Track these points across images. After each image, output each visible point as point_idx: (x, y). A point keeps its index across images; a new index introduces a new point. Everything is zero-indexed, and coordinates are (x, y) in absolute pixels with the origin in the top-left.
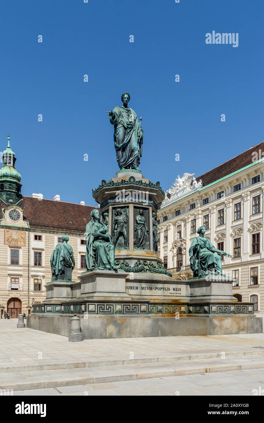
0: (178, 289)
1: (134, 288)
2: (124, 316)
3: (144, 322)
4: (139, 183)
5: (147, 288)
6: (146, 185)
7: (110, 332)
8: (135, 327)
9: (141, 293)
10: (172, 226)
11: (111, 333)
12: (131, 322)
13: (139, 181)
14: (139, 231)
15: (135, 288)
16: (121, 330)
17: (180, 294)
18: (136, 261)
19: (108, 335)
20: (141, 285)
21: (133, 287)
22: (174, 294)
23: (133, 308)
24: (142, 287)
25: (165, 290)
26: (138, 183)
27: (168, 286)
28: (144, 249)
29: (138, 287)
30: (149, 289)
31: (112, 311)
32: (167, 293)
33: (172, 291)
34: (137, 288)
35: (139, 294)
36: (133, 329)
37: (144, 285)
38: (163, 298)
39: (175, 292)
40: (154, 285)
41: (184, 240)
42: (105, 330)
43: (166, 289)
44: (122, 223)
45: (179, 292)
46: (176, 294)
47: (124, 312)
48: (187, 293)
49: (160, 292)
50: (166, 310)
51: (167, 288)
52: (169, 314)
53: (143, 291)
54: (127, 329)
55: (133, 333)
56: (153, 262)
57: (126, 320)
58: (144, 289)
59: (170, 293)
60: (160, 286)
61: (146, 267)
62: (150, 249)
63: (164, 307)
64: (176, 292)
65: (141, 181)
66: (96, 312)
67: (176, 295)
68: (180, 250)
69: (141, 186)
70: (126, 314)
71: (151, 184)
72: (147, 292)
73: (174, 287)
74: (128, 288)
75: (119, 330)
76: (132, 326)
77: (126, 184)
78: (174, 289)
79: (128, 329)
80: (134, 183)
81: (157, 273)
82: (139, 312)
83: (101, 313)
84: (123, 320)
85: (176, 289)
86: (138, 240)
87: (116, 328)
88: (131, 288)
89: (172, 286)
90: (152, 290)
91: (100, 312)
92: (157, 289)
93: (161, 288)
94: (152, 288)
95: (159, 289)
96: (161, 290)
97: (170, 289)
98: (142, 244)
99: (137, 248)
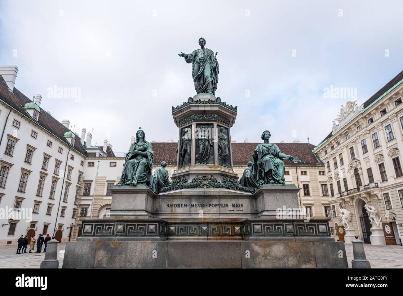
0: (240, 204)
1: (181, 206)
2: (124, 239)
3: (145, 247)
4: (198, 102)
5: (198, 206)
6: (204, 103)
7: (99, 259)
8: (133, 254)
9: (191, 212)
10: (345, 149)
11: (101, 260)
12: (127, 247)
13: (198, 100)
14: (201, 147)
15: (183, 206)
16: (113, 257)
17: (243, 211)
18: (194, 177)
19: (97, 264)
20: (190, 202)
21: (181, 204)
22: (234, 211)
23: (139, 229)
24: (192, 205)
25: (222, 207)
26: (196, 102)
27: (225, 202)
28: (208, 163)
29: (186, 204)
30: (200, 207)
31: (112, 233)
32: (225, 210)
33: (230, 208)
34: (186, 206)
35: (188, 213)
36: (129, 257)
37: (194, 202)
38: (218, 216)
39: (235, 209)
40: (206, 201)
41: (358, 160)
42: (94, 257)
43: (223, 205)
44: (186, 141)
45: (241, 209)
47: (126, 233)
48: (252, 210)
49: (214, 210)
50: (213, 231)
51: (225, 204)
52: (217, 237)
53: (193, 209)
54: (121, 255)
55: (129, 262)
56: (215, 176)
57: (121, 244)
58: (194, 206)
59: (229, 211)
60: (215, 202)
61: (205, 182)
62: (214, 163)
63: (212, 227)
64: (237, 209)
65: (200, 100)
66: (93, 234)
67: (237, 212)
68: (356, 170)
69: (199, 104)
70: (128, 236)
71: (210, 101)
72: (199, 210)
73: (234, 203)
74: (175, 206)
75: (111, 257)
76: (128, 252)
77: (186, 105)
78: (233, 206)
79: (123, 256)
80: (192, 103)
81: (215, 187)
82: (147, 234)
83: (98, 235)
84: (118, 244)
85: (237, 206)
86: (200, 155)
87: (108, 253)
88: (178, 206)
89: (230, 202)
90: (204, 207)
91: (96, 234)
92: (211, 206)
93: (216, 205)
94: (205, 205)
95: (213, 206)
96: (216, 207)
97: (229, 205)
98: (206, 159)
99: (199, 163)
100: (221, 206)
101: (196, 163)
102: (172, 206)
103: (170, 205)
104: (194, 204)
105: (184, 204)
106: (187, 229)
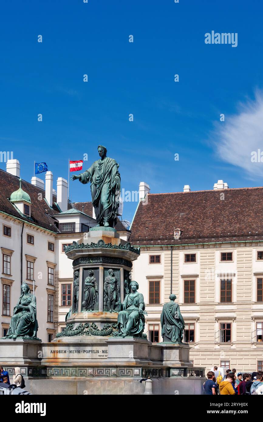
1: (62, 352)
5: (75, 352)
9: (69, 357)
14: (87, 293)
15: (63, 352)
20: (69, 349)
22: (103, 356)
24: (70, 351)
27: (96, 349)
28: (93, 310)
30: (77, 353)
32: (96, 356)
33: (101, 354)
34: (65, 352)
35: (67, 358)
37: (72, 348)
38: (90, 360)
39: (104, 354)
40: (82, 348)
43: (95, 352)
46: (106, 356)
49: (87, 355)
51: (96, 351)
53: (71, 354)
58: (72, 352)
59: (99, 356)
60: (88, 348)
62: (98, 309)
64: (106, 354)
72: (76, 355)
73: (103, 350)
74: (57, 351)
78: (103, 352)
85: (106, 352)
86: (86, 302)
88: (59, 352)
89: (101, 349)
90: (79, 353)
92: (85, 352)
93: (90, 351)
94: (80, 351)
95: (87, 352)
96: (89, 353)
97: (99, 352)
98: (91, 306)
99: (85, 310)
100: (93, 352)
101: (82, 310)
102: (54, 352)
103: (53, 351)
104: (71, 351)
105: (64, 351)
106: (61, 371)
